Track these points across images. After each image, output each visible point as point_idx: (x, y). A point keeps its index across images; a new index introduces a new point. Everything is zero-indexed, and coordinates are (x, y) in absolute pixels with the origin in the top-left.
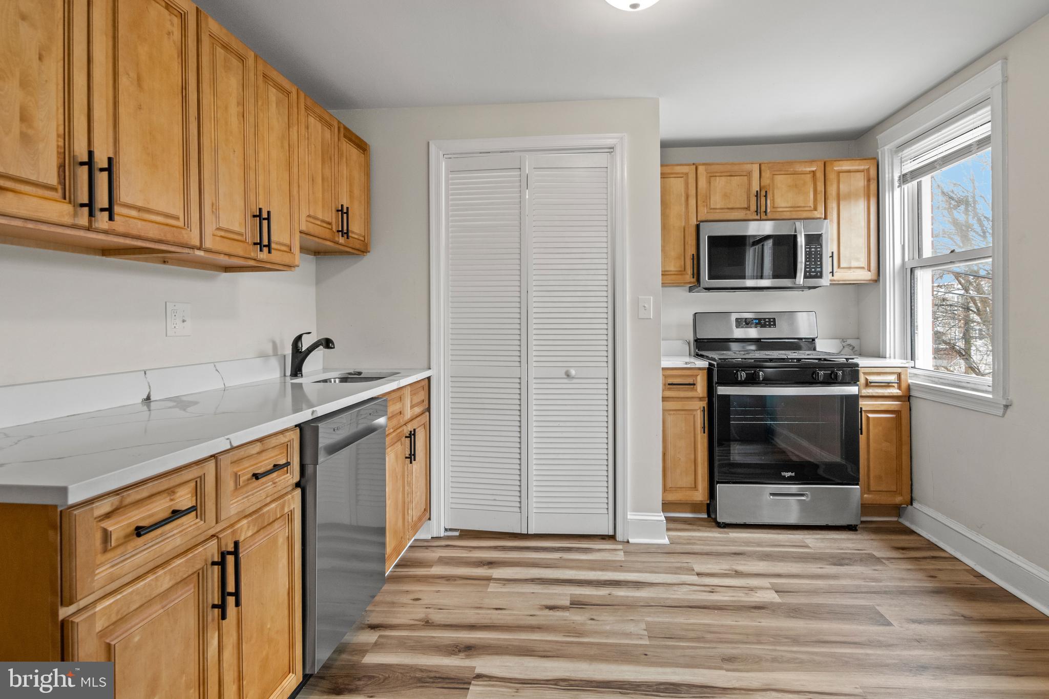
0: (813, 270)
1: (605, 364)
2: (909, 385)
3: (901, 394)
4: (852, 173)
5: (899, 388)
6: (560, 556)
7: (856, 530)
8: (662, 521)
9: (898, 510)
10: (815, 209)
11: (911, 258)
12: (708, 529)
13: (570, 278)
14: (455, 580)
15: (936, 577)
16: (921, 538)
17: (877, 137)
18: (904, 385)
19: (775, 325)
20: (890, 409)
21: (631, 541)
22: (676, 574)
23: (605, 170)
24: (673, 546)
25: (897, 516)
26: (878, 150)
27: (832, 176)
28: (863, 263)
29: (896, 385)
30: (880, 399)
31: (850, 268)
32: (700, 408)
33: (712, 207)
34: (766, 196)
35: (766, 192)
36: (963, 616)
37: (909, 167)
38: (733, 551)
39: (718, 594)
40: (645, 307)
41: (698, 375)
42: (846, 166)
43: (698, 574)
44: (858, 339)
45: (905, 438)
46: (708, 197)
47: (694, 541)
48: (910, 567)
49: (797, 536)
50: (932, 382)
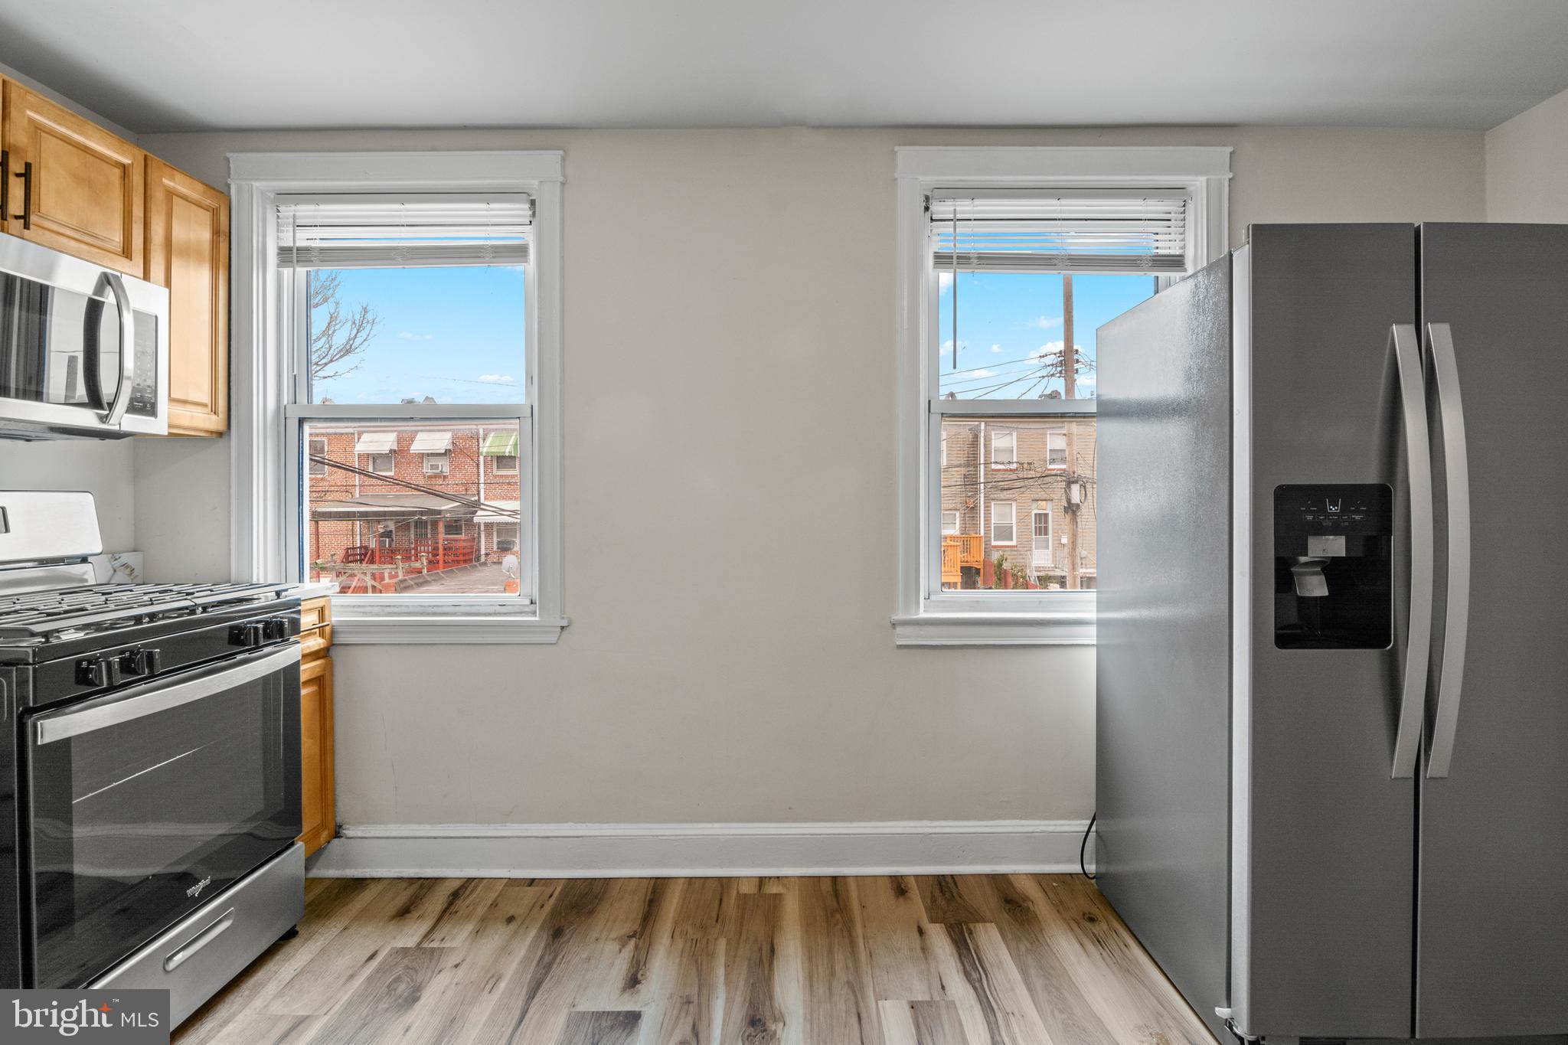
0: (138, 395)
2: (333, 627)
3: (324, 646)
4: (192, 207)
5: (322, 635)
7: (296, 933)
10: (128, 255)
11: (292, 398)
17: (230, 155)
18: (327, 629)
20: (313, 677)
26: (229, 181)
28: (205, 398)
30: (309, 660)
31: (186, 402)
34: (24, 176)
35: (28, 166)
42: (181, 184)
44: (135, 551)
45: (328, 723)
50: (365, 614)
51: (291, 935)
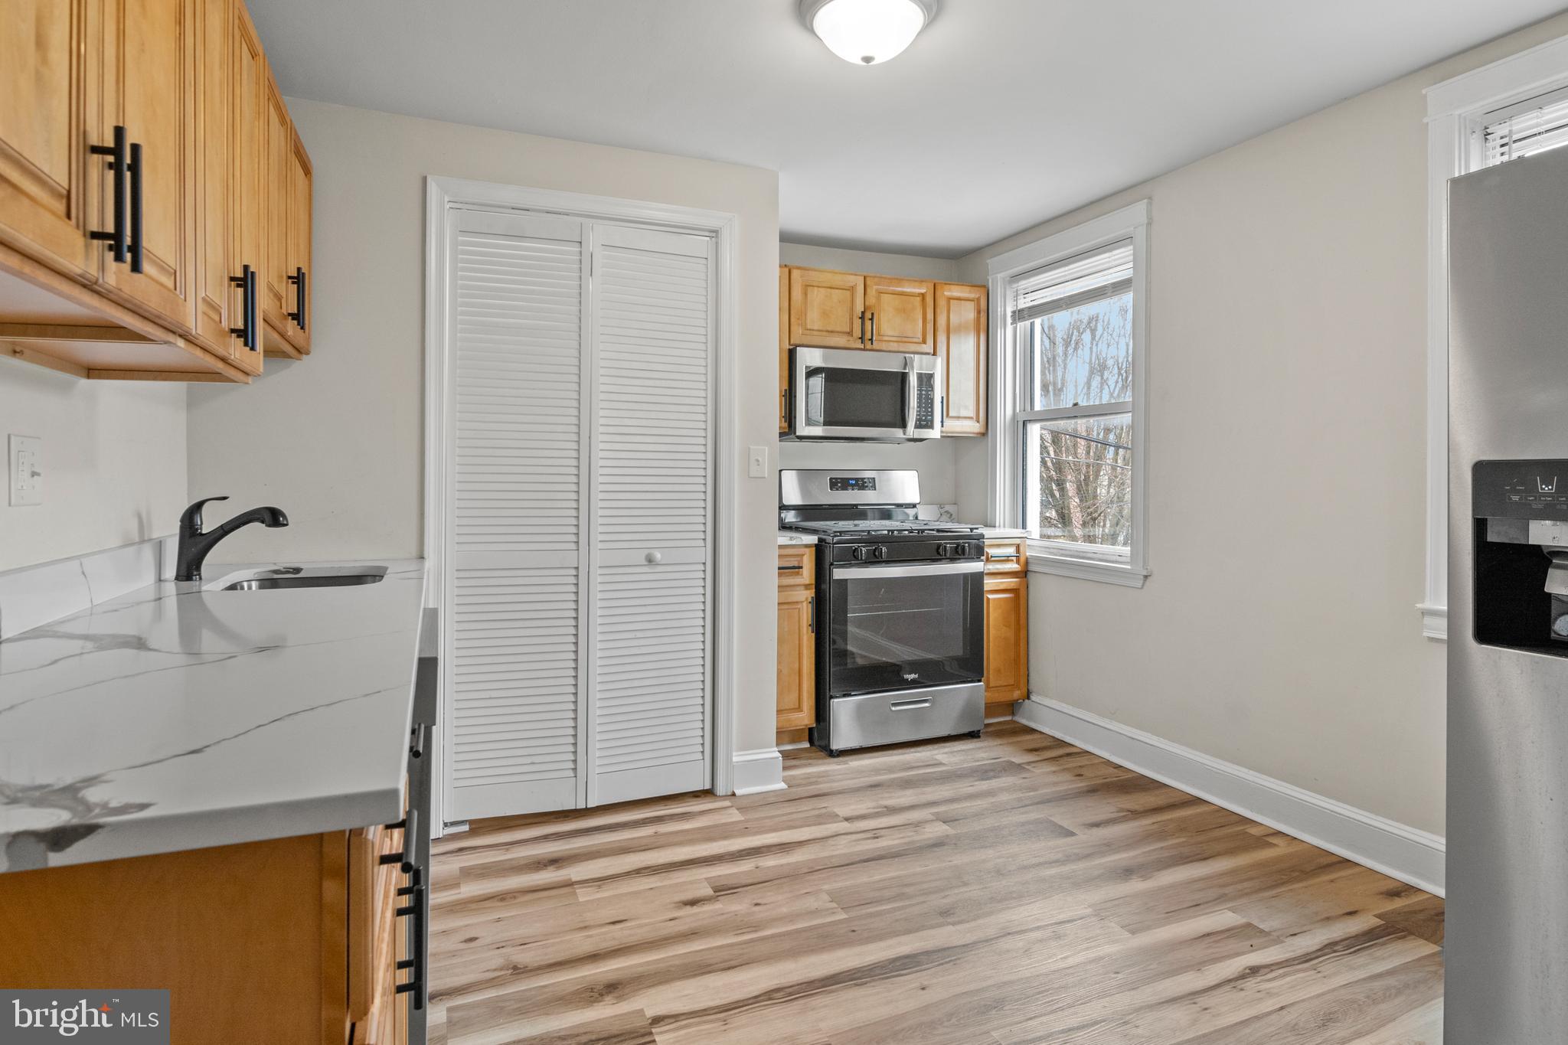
0: (924, 418)
1: (702, 543)
2: (1027, 558)
3: (1020, 569)
4: (962, 302)
5: (1018, 562)
6: (654, 831)
7: (979, 737)
8: (778, 758)
9: (1012, 707)
10: (924, 342)
11: (1022, 408)
12: (820, 761)
13: (653, 415)
14: (515, 897)
15: (1082, 775)
16: (1042, 736)
17: (988, 261)
18: (1022, 559)
19: (874, 488)
20: (1009, 588)
21: (738, 792)
22: (820, 824)
23: (704, 261)
24: (794, 790)
25: (1009, 715)
26: (988, 277)
27: (942, 303)
28: (972, 413)
29: (1014, 558)
30: (999, 577)
31: (958, 418)
32: (807, 599)
33: (809, 327)
34: (872, 319)
35: (873, 314)
36: (1129, 811)
37: (1024, 303)
38: (868, 784)
39: (884, 838)
40: (758, 461)
41: (803, 555)
42: (956, 291)
43: (847, 819)
44: (955, 504)
45: (1023, 621)
46: (803, 314)
47: (815, 779)
48: (1053, 769)
49: (924, 754)
50: (1051, 553)
51: (973, 735)
